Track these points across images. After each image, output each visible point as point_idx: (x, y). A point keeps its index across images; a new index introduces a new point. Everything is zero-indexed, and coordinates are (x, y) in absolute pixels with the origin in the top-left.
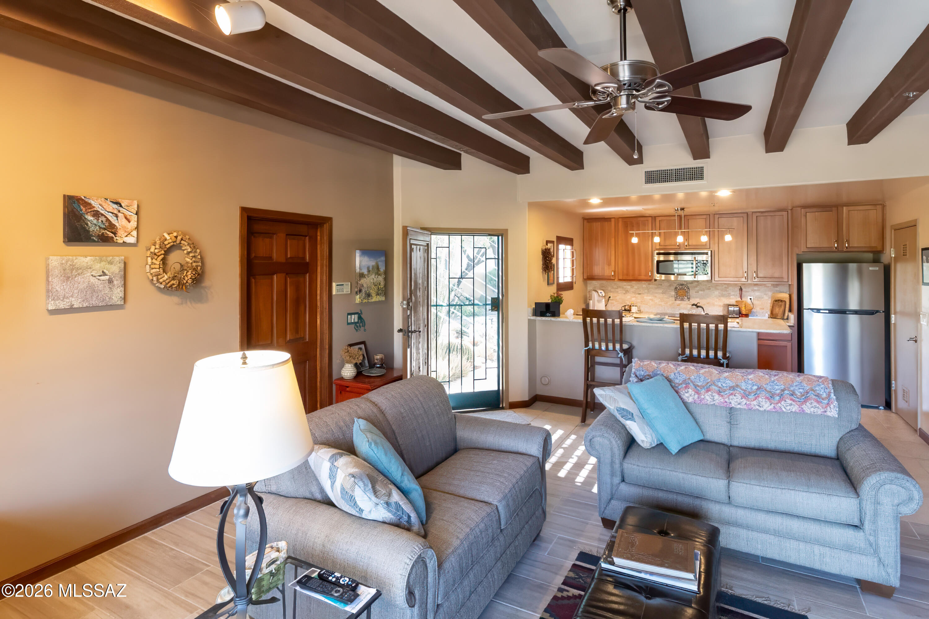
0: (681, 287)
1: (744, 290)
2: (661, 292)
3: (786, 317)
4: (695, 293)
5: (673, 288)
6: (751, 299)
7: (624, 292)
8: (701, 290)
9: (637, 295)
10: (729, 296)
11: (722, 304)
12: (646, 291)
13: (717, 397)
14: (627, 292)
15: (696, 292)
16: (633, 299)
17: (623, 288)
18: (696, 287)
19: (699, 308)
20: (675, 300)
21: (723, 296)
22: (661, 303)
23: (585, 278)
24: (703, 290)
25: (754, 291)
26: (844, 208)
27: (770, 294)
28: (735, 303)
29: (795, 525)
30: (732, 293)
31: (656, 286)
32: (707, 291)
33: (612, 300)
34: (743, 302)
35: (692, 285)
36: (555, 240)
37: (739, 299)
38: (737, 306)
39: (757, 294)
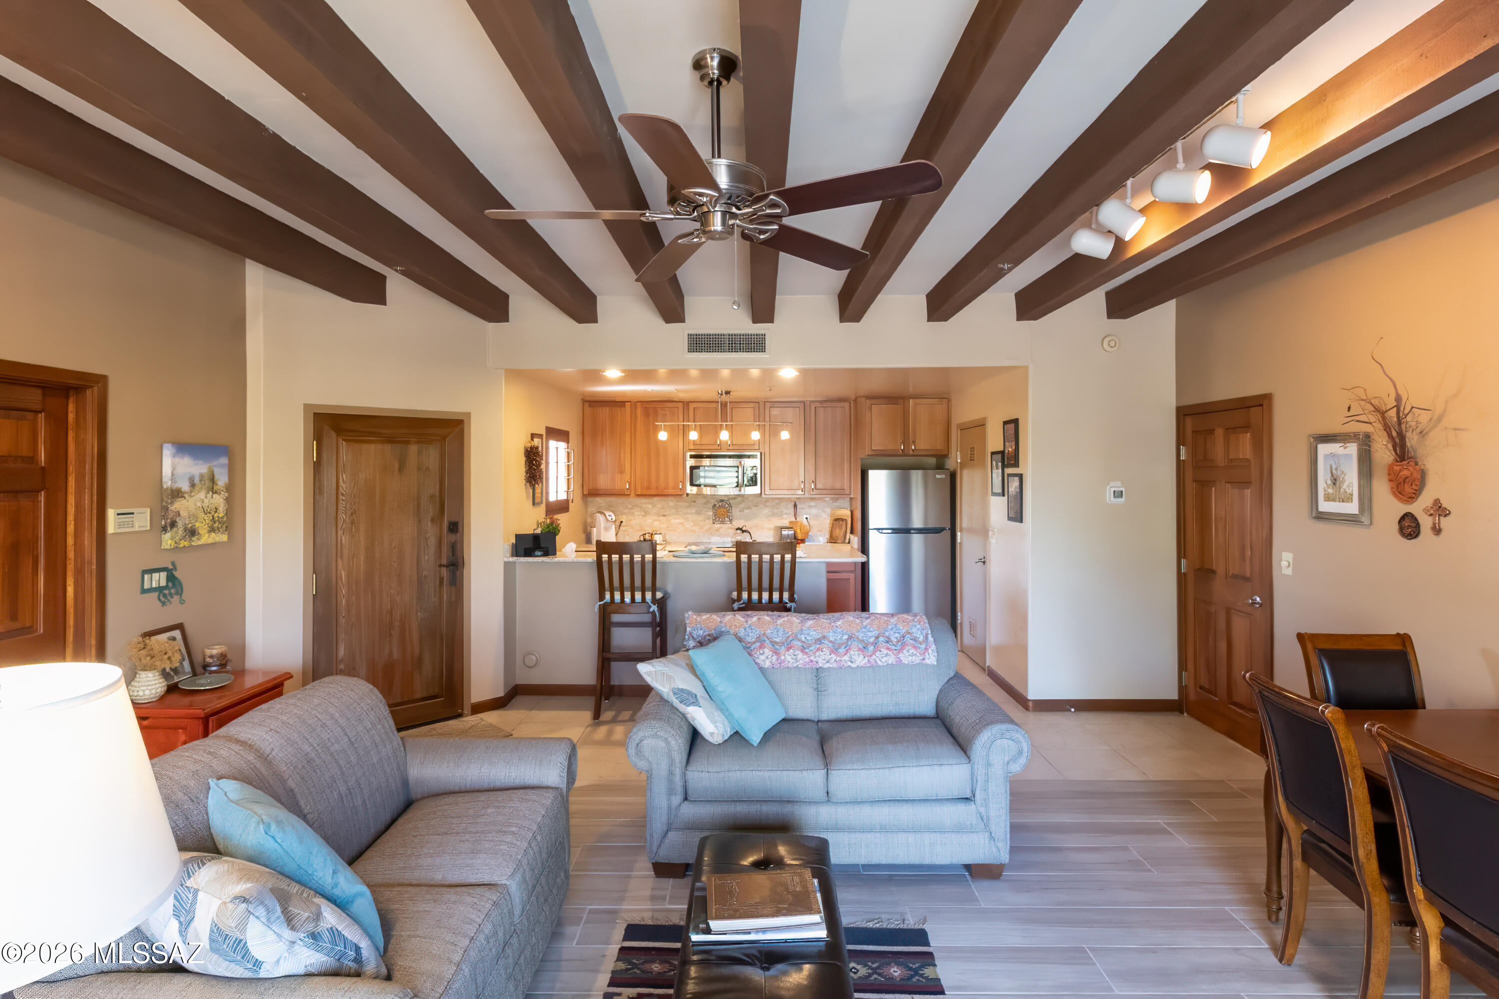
0: (720, 504)
1: (798, 507)
2: (694, 511)
3: (847, 541)
4: (738, 513)
5: (711, 506)
6: (807, 518)
7: (643, 514)
8: (747, 508)
9: (662, 518)
10: (780, 515)
11: (772, 526)
12: (674, 511)
13: (801, 656)
14: (646, 513)
15: (740, 511)
16: (656, 523)
17: (641, 507)
18: (740, 503)
19: (745, 533)
20: (714, 523)
21: (773, 515)
22: (694, 528)
23: (585, 493)
24: (749, 508)
25: (810, 507)
26: (911, 400)
27: (828, 510)
28: (788, 525)
29: (904, 813)
30: (785, 511)
31: (687, 504)
32: (754, 509)
33: (625, 526)
34: (797, 522)
35: (735, 501)
36: (543, 432)
37: (794, 519)
38: (792, 528)
39: (814, 511)
